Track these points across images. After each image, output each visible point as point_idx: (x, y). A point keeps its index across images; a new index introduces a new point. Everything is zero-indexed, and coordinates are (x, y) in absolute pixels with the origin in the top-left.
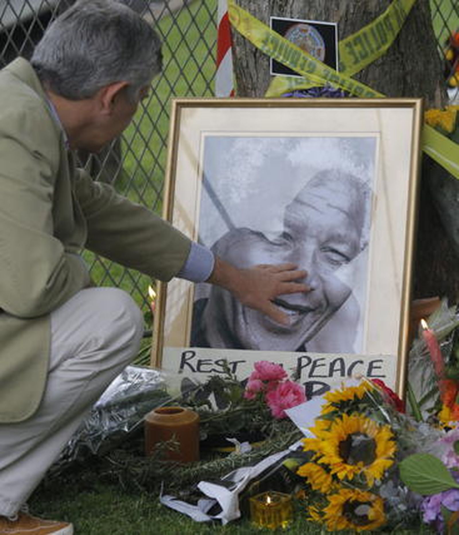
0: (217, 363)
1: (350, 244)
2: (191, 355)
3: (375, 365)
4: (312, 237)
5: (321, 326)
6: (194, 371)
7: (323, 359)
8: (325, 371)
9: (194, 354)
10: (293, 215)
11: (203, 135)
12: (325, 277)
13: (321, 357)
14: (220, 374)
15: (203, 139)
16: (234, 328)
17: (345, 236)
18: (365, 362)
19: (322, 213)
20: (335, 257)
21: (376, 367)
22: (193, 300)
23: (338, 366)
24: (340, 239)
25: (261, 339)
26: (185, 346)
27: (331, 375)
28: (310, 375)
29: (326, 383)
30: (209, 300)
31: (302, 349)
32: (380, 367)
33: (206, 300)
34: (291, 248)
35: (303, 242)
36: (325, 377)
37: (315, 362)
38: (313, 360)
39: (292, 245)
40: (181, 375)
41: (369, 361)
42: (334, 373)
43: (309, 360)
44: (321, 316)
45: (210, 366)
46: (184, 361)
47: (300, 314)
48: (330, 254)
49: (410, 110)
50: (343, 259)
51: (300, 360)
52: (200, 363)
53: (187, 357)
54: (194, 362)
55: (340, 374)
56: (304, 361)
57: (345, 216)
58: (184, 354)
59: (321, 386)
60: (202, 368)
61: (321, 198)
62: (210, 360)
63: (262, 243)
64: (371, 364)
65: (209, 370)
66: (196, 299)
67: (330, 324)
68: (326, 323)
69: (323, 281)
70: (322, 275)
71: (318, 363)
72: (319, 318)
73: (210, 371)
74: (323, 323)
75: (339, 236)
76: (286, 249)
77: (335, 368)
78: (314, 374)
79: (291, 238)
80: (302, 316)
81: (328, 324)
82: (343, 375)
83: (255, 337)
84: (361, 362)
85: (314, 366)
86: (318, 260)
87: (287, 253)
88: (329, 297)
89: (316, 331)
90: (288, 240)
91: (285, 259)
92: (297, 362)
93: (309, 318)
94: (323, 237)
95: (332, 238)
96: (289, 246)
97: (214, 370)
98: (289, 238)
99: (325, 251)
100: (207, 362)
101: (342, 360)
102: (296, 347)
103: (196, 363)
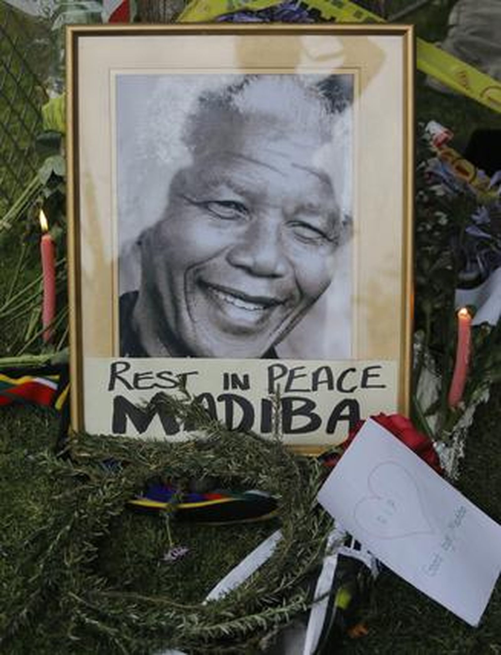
0: (159, 375)
1: (326, 215)
2: (124, 366)
3: (371, 372)
4: (275, 207)
5: (295, 322)
6: (129, 387)
7: (302, 368)
8: (308, 383)
9: (128, 366)
10: (245, 178)
11: (113, 73)
12: (296, 260)
13: (300, 366)
14: (164, 390)
15: (113, 79)
16: (177, 328)
17: (320, 206)
18: (357, 369)
19: (284, 175)
20: (308, 233)
21: (373, 376)
22: (119, 293)
23: (323, 376)
24: (312, 210)
25: (215, 342)
26: (113, 355)
27: (315, 388)
28: (287, 389)
29: (310, 398)
30: (140, 294)
31: (271, 354)
32: (377, 376)
33: (136, 293)
34: (246, 221)
35: (262, 214)
36: (308, 391)
37: (292, 372)
38: (289, 369)
39: (247, 218)
40: (112, 392)
41: (363, 369)
42: (319, 386)
43: (284, 369)
44: (293, 310)
45: (152, 380)
46: (114, 375)
47: (265, 308)
48: (300, 229)
49: (399, 39)
50: (319, 235)
51: (271, 369)
52: (137, 377)
53: (118, 370)
54: (129, 376)
55: (327, 387)
56: (277, 371)
57: (317, 179)
58: (114, 366)
59: (303, 403)
60: (141, 383)
61: (284, 155)
62: (151, 373)
63: (206, 216)
64: (366, 371)
65: (149, 385)
66: (122, 292)
67: (306, 320)
68: (300, 320)
69: (293, 265)
70: (292, 258)
71: (297, 373)
72: (291, 313)
73: (151, 387)
74: (297, 319)
75: (311, 205)
76: (240, 224)
77: (320, 380)
78: (293, 387)
79: (245, 209)
80: (266, 311)
81: (304, 320)
82: (331, 387)
83: (208, 340)
84: (353, 370)
85: (292, 377)
86: (284, 236)
87: (242, 229)
88: (303, 286)
89: (288, 330)
90: (240, 211)
91: (239, 237)
92: (267, 372)
93: (277, 313)
94: (290, 209)
95: (301, 209)
96: (244, 219)
97: (156, 385)
98: (242, 209)
99: (294, 226)
100: (147, 375)
101: (328, 369)
102: (263, 352)
103: (132, 378)
